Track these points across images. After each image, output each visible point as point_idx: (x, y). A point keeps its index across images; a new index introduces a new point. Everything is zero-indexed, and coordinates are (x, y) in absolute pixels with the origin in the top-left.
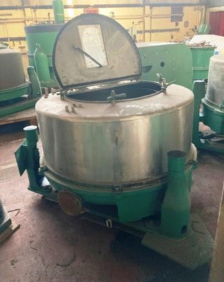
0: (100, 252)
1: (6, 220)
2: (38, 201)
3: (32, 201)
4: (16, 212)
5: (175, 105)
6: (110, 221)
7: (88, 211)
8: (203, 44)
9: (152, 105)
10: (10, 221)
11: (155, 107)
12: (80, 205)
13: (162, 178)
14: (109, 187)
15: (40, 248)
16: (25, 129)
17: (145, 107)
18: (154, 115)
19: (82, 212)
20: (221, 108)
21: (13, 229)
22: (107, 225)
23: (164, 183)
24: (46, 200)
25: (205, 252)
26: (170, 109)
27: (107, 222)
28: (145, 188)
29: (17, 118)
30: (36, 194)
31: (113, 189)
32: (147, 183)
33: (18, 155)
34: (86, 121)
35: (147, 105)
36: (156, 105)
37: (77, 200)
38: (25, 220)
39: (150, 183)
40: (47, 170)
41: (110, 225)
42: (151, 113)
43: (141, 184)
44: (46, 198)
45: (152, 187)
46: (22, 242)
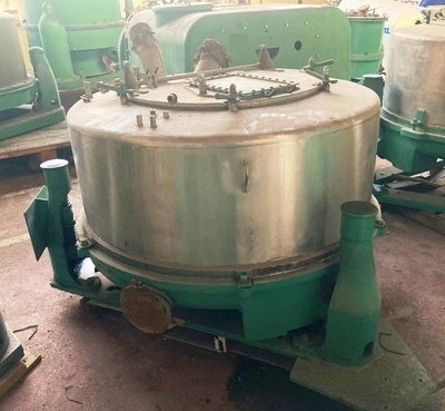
0: (208, 401)
1: (12, 348)
2: (73, 308)
3: (61, 309)
4: (31, 331)
5: (353, 114)
6: (223, 340)
7: (181, 322)
8: (364, 12)
9: (310, 112)
10: (20, 351)
11: (317, 117)
12: (169, 313)
13: (326, 255)
14: (225, 276)
15: (88, 399)
16: (43, 165)
17: (298, 117)
18: (318, 132)
19: (170, 326)
20: (414, 126)
21: (28, 364)
22: (217, 347)
23: (331, 263)
24: (90, 305)
25: (411, 388)
26: (345, 121)
27: (217, 342)
28: (297, 275)
29: (14, 148)
30: (68, 294)
31: (236, 278)
32: (300, 264)
33: (31, 218)
34: (183, 144)
35: (300, 113)
36: (318, 113)
37: (163, 302)
38: (49, 346)
39: (305, 265)
40: (95, 246)
41: (221, 348)
42: (311, 129)
43: (288, 267)
44: (90, 302)
45: (309, 272)
46: (48, 390)
